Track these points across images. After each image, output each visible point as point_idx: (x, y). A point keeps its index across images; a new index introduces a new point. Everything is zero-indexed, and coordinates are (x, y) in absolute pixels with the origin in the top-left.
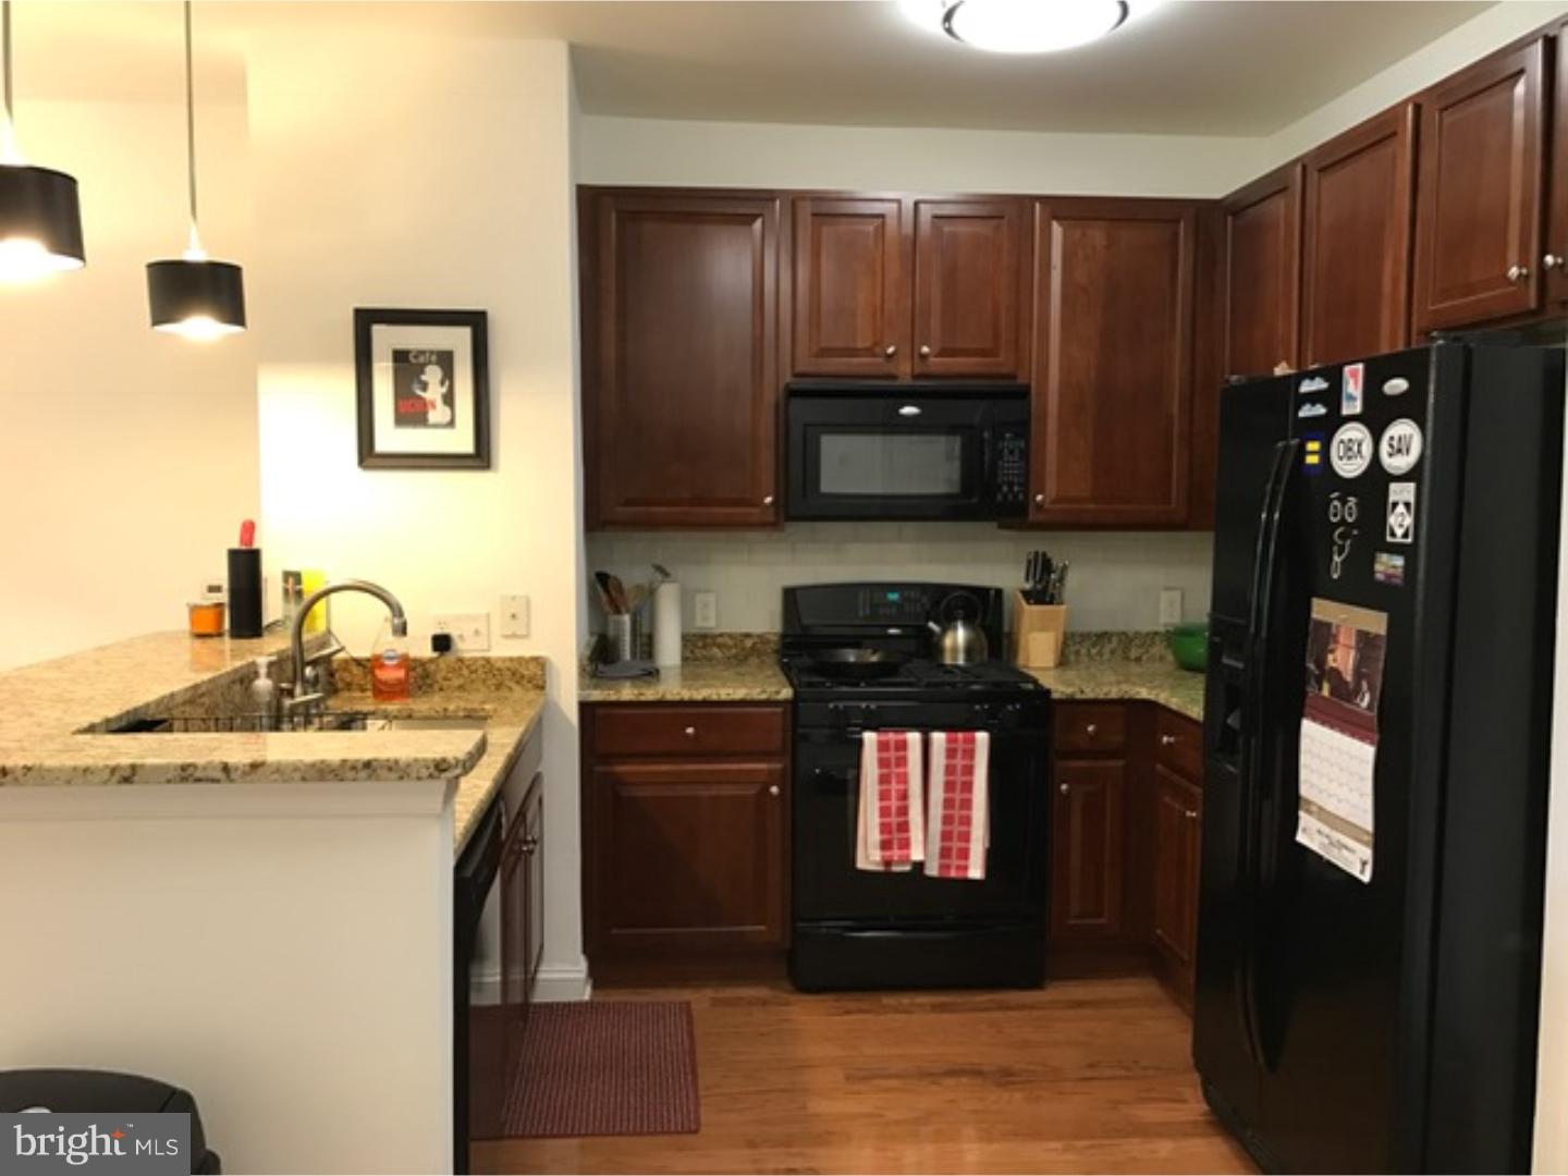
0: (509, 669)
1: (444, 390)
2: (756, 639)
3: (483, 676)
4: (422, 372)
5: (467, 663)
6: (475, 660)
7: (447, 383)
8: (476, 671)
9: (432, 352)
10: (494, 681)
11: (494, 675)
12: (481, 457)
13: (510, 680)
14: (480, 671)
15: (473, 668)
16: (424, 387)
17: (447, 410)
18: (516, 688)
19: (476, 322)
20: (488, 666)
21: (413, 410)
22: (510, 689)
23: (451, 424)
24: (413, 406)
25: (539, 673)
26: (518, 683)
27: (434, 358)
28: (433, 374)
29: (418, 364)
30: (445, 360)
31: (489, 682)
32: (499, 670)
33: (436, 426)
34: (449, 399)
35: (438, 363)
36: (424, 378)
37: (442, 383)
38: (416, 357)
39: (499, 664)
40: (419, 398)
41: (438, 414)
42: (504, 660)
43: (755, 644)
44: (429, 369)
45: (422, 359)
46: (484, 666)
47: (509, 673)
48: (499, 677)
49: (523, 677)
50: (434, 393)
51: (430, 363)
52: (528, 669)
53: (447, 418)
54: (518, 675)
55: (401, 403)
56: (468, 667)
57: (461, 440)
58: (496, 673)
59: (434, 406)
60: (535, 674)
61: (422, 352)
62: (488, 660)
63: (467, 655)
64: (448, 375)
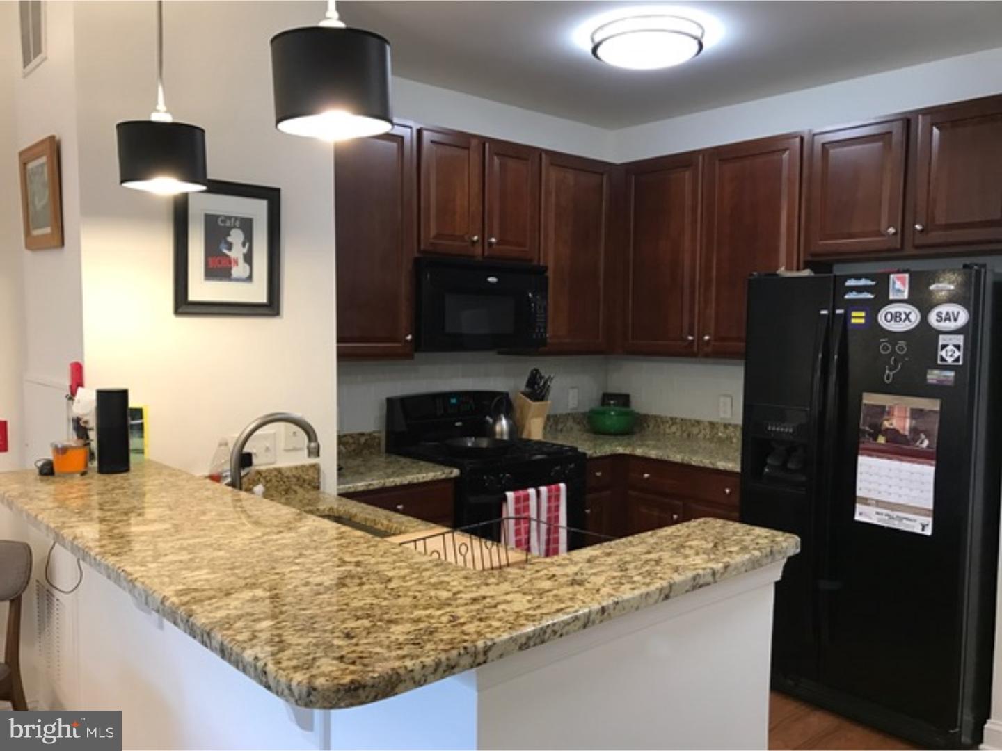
0: (294, 476)
1: (245, 250)
2: (368, 437)
3: (276, 483)
4: (229, 235)
5: (264, 475)
6: (270, 471)
7: (247, 245)
8: (271, 480)
9: (236, 218)
10: (284, 487)
11: (284, 482)
12: (271, 307)
13: (296, 485)
14: (274, 480)
15: (268, 478)
16: (230, 247)
17: (247, 267)
18: (300, 491)
19: (272, 196)
20: (280, 475)
21: (219, 266)
22: (296, 492)
23: (250, 278)
24: (220, 262)
25: (316, 476)
26: (301, 486)
27: (238, 223)
28: (236, 237)
29: (225, 227)
30: (247, 226)
31: (281, 488)
32: (288, 477)
33: (238, 280)
34: (248, 258)
35: (241, 228)
36: (229, 239)
37: (244, 245)
38: (223, 221)
39: (288, 473)
40: (227, 256)
41: (239, 270)
42: (291, 469)
43: (366, 440)
44: (233, 232)
45: (228, 224)
46: (276, 476)
47: (294, 480)
48: (287, 483)
49: (304, 481)
50: (237, 252)
51: (235, 227)
52: (308, 475)
53: (247, 274)
54: (301, 480)
55: (210, 259)
56: (264, 478)
57: (257, 292)
58: (285, 479)
59: (237, 263)
60: (314, 478)
61: (230, 218)
62: (279, 471)
63: (263, 468)
64: (249, 239)
